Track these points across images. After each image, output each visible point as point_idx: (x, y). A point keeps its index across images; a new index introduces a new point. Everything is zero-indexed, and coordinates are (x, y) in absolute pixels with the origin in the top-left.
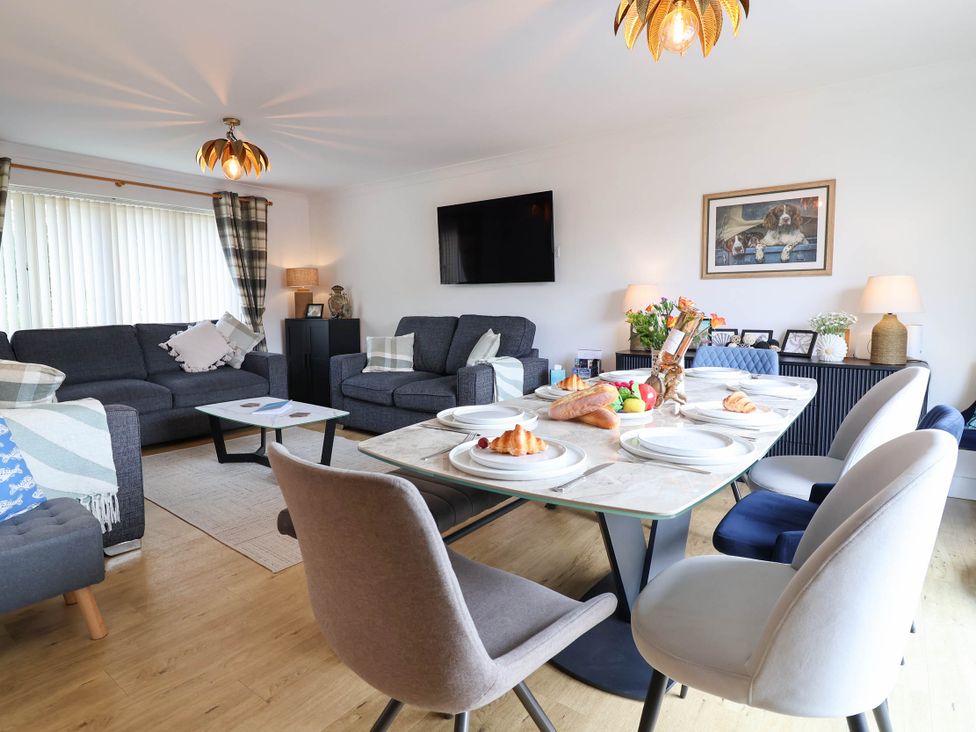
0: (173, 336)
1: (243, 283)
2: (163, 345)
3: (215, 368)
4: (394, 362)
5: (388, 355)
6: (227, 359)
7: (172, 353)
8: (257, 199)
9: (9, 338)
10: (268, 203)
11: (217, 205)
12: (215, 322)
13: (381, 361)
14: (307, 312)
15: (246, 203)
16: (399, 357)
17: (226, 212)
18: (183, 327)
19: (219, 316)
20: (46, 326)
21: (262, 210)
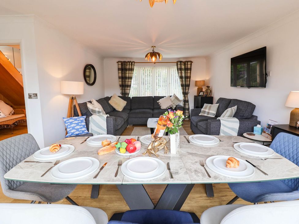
0: (160, 99)
1: (182, 85)
2: (158, 102)
3: (167, 108)
4: (208, 113)
5: (207, 111)
6: (171, 106)
7: (159, 104)
8: (188, 62)
9: (131, 98)
10: (191, 62)
11: (177, 65)
12: (171, 96)
13: (204, 112)
14: (199, 94)
15: (185, 63)
16: (211, 112)
17: (179, 66)
18: (163, 97)
19: (172, 95)
20: (140, 96)
21: (189, 64)
